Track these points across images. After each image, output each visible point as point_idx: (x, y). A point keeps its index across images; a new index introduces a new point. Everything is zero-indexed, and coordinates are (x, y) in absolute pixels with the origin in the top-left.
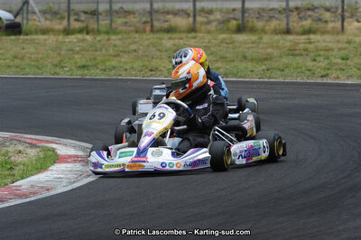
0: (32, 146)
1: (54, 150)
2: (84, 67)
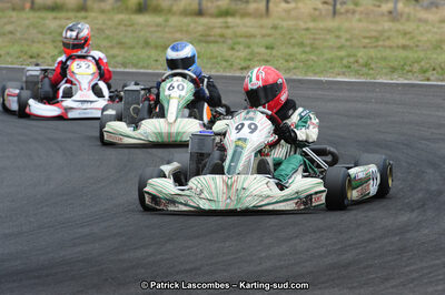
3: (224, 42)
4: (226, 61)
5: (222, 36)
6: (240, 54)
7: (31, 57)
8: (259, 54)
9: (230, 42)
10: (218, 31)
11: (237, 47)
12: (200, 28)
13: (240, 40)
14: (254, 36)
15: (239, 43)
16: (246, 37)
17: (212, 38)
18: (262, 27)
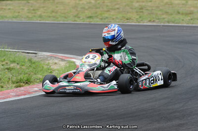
0: (62, 60)
1: (74, 62)
2: (90, 17)
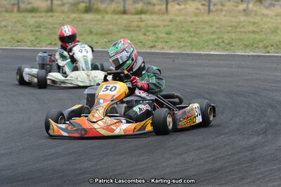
3: (140, 30)
4: (141, 42)
5: (138, 27)
6: (150, 38)
7: (18, 42)
8: (162, 38)
9: (144, 30)
10: (136, 24)
11: (148, 34)
12: (125, 22)
13: (150, 29)
14: (159, 26)
15: (149, 31)
16: (154, 27)
17: (132, 28)
18: (163, 20)
